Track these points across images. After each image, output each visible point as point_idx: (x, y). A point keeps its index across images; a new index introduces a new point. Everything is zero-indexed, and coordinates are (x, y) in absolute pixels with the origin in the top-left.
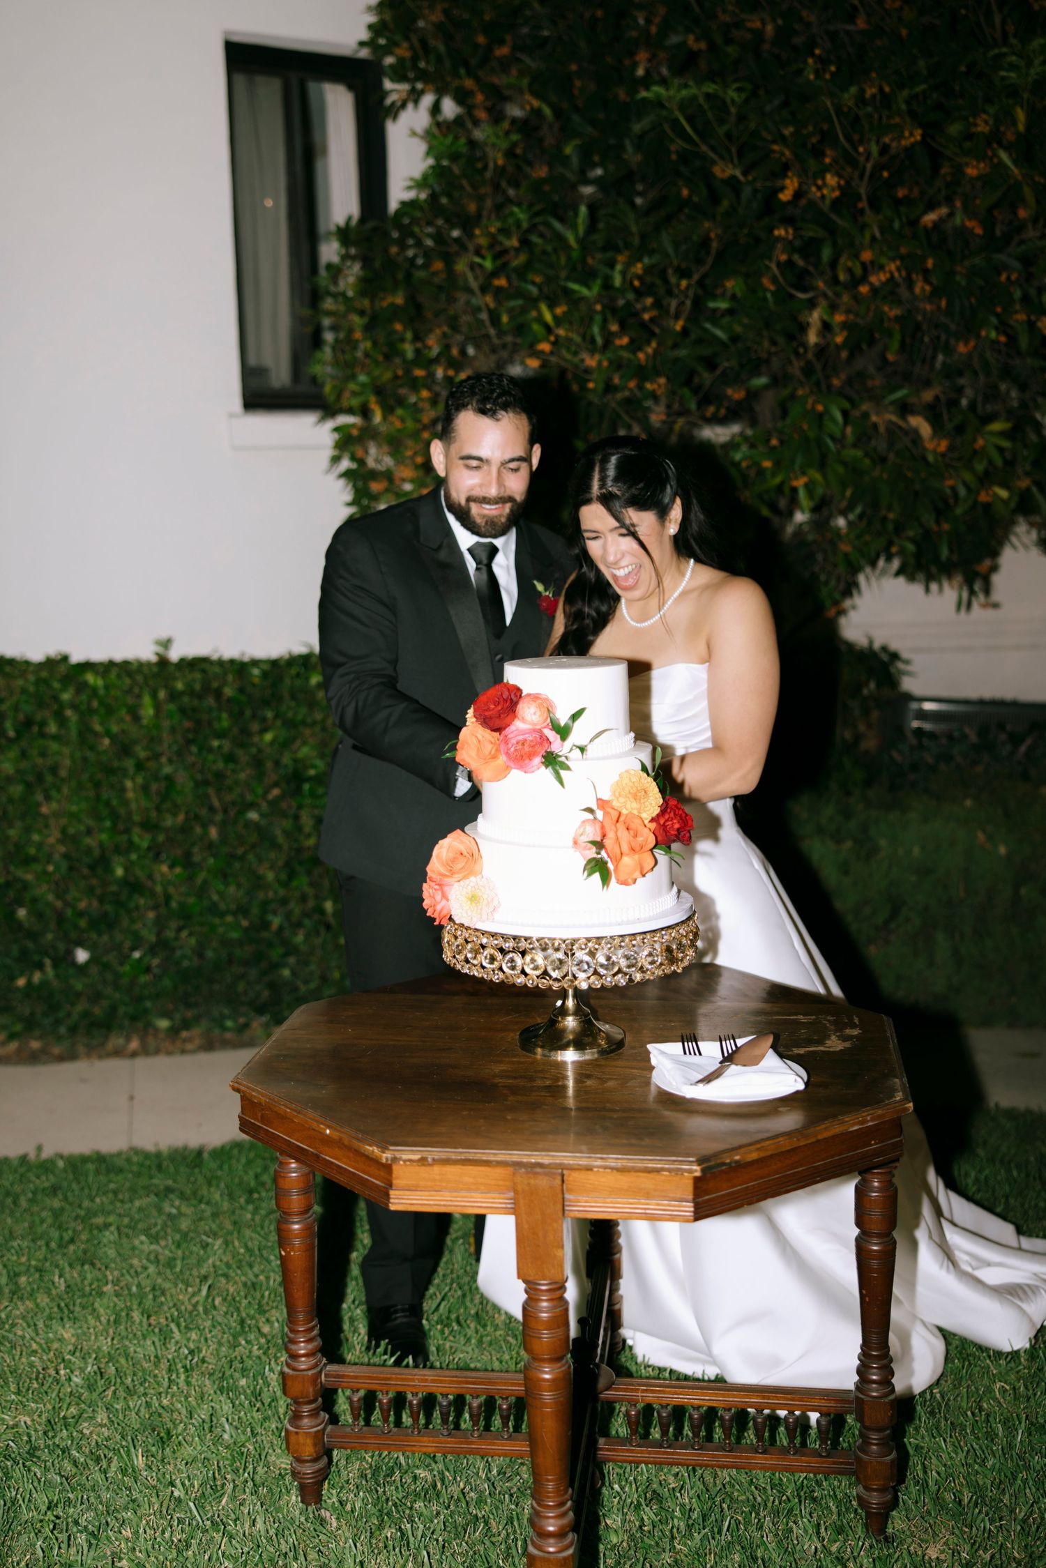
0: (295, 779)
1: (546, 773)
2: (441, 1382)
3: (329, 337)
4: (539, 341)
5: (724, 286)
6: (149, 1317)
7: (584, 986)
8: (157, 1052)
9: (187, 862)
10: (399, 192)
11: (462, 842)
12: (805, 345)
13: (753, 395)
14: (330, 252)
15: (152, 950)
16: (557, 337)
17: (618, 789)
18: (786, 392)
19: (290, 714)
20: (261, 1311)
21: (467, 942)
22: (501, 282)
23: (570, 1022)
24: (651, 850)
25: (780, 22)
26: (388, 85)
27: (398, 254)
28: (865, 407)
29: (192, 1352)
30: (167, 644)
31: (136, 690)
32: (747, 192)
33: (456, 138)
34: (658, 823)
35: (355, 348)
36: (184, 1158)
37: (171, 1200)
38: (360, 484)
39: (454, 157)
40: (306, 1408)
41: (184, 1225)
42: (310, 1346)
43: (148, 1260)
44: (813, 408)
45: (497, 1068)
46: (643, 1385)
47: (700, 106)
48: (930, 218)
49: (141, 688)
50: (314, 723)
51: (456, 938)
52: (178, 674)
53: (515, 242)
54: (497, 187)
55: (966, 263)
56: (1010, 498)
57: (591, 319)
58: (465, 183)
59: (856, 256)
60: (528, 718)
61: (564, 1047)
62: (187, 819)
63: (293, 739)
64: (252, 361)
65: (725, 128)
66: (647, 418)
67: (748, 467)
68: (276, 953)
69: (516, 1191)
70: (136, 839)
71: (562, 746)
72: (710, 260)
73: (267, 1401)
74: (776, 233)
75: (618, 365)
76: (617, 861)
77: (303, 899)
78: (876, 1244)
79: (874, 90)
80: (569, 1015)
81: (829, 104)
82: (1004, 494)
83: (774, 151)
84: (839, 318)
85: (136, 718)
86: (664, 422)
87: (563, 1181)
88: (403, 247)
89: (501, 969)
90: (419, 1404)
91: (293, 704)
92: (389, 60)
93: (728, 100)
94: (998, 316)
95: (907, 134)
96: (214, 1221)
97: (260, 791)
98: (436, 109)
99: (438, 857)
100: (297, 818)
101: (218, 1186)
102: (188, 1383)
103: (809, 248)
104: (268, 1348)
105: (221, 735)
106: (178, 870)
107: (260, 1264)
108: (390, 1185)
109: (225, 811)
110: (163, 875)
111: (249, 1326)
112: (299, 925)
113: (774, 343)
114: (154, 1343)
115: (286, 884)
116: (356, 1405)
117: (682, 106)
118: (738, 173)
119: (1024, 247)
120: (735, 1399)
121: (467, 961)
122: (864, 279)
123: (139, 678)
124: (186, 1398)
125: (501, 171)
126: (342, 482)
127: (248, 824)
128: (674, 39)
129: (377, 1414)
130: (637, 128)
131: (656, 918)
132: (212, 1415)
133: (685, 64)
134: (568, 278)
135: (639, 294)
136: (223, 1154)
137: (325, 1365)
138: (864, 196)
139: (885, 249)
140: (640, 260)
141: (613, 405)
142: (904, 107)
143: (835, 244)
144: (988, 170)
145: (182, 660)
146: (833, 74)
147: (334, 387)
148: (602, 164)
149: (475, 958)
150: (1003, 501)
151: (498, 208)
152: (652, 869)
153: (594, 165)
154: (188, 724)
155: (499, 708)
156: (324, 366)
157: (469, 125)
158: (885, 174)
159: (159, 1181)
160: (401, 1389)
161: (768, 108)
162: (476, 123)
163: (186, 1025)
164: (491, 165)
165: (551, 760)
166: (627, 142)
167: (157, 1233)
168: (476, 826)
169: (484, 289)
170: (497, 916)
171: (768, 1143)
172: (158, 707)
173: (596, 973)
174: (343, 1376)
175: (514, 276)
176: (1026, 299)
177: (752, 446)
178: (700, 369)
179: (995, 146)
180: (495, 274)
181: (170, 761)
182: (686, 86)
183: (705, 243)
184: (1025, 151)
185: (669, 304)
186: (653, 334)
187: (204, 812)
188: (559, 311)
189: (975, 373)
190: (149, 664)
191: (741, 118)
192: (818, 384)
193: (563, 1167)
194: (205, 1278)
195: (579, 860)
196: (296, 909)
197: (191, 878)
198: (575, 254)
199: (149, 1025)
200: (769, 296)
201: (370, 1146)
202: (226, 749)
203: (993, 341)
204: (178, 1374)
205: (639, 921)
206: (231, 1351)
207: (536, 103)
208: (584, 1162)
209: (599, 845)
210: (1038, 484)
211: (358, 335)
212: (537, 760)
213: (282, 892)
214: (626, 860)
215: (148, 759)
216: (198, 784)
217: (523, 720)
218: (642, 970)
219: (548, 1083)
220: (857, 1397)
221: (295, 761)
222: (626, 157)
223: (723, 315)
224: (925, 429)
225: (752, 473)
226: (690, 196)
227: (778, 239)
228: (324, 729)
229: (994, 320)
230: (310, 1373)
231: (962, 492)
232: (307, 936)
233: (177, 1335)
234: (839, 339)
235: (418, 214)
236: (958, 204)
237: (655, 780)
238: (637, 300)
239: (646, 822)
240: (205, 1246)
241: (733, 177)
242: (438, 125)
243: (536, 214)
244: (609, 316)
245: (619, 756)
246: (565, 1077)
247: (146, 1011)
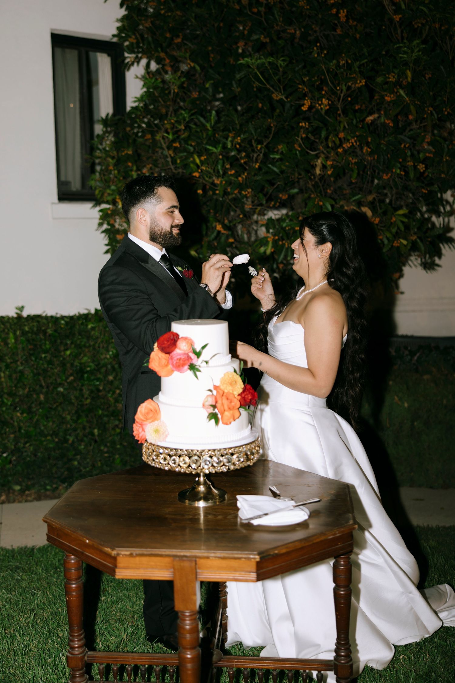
0: (81, 372)
1: (190, 373)
2: (142, 659)
3: (98, 168)
4: (194, 172)
5: (278, 147)
6: (5, 630)
7: (207, 472)
8: (14, 501)
9: (29, 411)
10: (130, 103)
11: (151, 405)
12: (314, 175)
13: (292, 197)
14: (99, 129)
15: (12, 453)
16: (202, 170)
17: (223, 380)
18: (306, 196)
19: (78, 342)
20: (59, 625)
21: (154, 451)
22: (177, 145)
23: (202, 488)
24: (238, 409)
25: (303, 30)
26: (126, 55)
27: (130, 131)
28: (342, 203)
29: (25, 646)
30: (21, 308)
31: (6, 331)
32: (288, 106)
33: (157, 79)
34: (242, 397)
35: (110, 173)
36: (25, 552)
37: (18, 573)
38: (112, 236)
39: (155, 88)
40: (78, 673)
41: (24, 584)
42: (80, 643)
43: (6, 602)
44: (318, 203)
45: (167, 510)
46: (236, 659)
47: (267, 67)
48: (370, 118)
49: (8, 330)
50: (90, 346)
51: (148, 449)
52: (26, 323)
53: (183, 127)
54: (175, 101)
55: (386, 139)
56: (407, 244)
57: (217, 162)
58: (160, 99)
59: (337, 135)
60: (182, 348)
61: (199, 500)
62: (29, 391)
63: (80, 354)
64: (63, 179)
65: (277, 77)
66: (243, 207)
67: (289, 229)
68: (71, 454)
69: (174, 568)
70: (5, 401)
71: (197, 361)
72: (271, 136)
73: (60, 669)
74: (301, 124)
75: (230, 183)
76: (222, 414)
77: (84, 428)
78: (342, 591)
79: (344, 62)
80: (201, 485)
81: (323, 67)
82: (405, 242)
83: (300, 88)
84: (329, 163)
85: (6, 344)
86: (251, 209)
87: (196, 564)
88: (133, 128)
89: (169, 464)
90: (131, 670)
91: (80, 337)
92: (127, 43)
93: (279, 65)
94: (400, 163)
95: (358, 82)
96: (38, 583)
97: (64, 378)
98: (148, 65)
99: (141, 412)
100: (81, 390)
101: (41, 566)
102: (23, 661)
103: (316, 131)
104: (62, 643)
105: (46, 352)
106: (25, 415)
107: (60, 602)
108: (116, 566)
109: (48, 387)
110: (18, 417)
111: (53, 633)
112: (82, 440)
113: (300, 174)
114: (7, 642)
115: (76, 422)
116: (101, 671)
117: (258, 67)
118: (283, 98)
119: (412, 132)
120: (279, 665)
121: (153, 460)
122: (341, 145)
123: (8, 325)
124: (22, 669)
125: (177, 95)
126: (103, 235)
127: (58, 393)
128: (255, 37)
129: (111, 675)
130: (238, 76)
131: (240, 440)
132: (34, 677)
133: (260, 47)
134: (207, 144)
135: (239, 151)
136: (42, 550)
137: (87, 652)
138: (340, 109)
139: (350, 132)
140: (239, 136)
141: (228, 201)
142: (357, 69)
143: (327, 129)
144: (395, 98)
145: (28, 316)
146: (325, 54)
147: (100, 191)
148: (222, 92)
149: (157, 459)
150: (405, 246)
151: (176, 111)
152: (238, 418)
153: (220, 93)
154: (30, 347)
155: (169, 343)
156: (95, 181)
157: (163, 74)
158: (349, 99)
159: (13, 564)
160: (123, 663)
161: (297, 69)
162: (166, 73)
163: (28, 488)
164: (172, 91)
165: (192, 367)
166: (234, 82)
167: (11, 589)
168: (158, 397)
169: (169, 148)
170: (167, 439)
171: (291, 544)
172: (16, 339)
173: (212, 466)
174: (95, 657)
175: (182, 142)
176: (412, 155)
177: (291, 220)
178: (267, 186)
179: (398, 87)
180: (174, 141)
181: (22, 363)
182: (260, 59)
183: (269, 128)
184: (412, 90)
185: (253, 156)
186: (245, 169)
187: (38, 388)
188: (203, 158)
189: (391, 188)
190: (13, 318)
191: (285, 73)
192: (320, 192)
193: (196, 557)
194: (33, 610)
195: (205, 413)
196: (80, 433)
197: (30, 419)
198: (210, 133)
199: (10, 488)
200: (298, 152)
201: (107, 548)
202: (48, 358)
203: (398, 174)
204: (18, 657)
205: (233, 441)
206: (44, 645)
207: (192, 64)
208: (206, 555)
209: (214, 407)
210: (420, 238)
211: (111, 168)
212: (186, 367)
213: (74, 425)
214: (227, 413)
215: (11, 363)
216: (35, 375)
217: (180, 349)
218: (234, 464)
219: (191, 517)
220: (335, 664)
221: (80, 364)
222: (233, 89)
223: (277, 161)
224: (369, 213)
225: (291, 232)
226: (262, 107)
227: (302, 127)
228: (94, 349)
229: (399, 165)
230: (80, 656)
231: (386, 242)
232: (86, 446)
233: (19, 638)
234: (329, 173)
235: (139, 113)
236: (382, 112)
237: (240, 376)
238: (238, 154)
239: (236, 396)
240: (33, 595)
241: (281, 99)
242: (148, 73)
243: (193, 115)
244: (225, 161)
245: (224, 365)
246: (199, 514)
247: (9, 482)
